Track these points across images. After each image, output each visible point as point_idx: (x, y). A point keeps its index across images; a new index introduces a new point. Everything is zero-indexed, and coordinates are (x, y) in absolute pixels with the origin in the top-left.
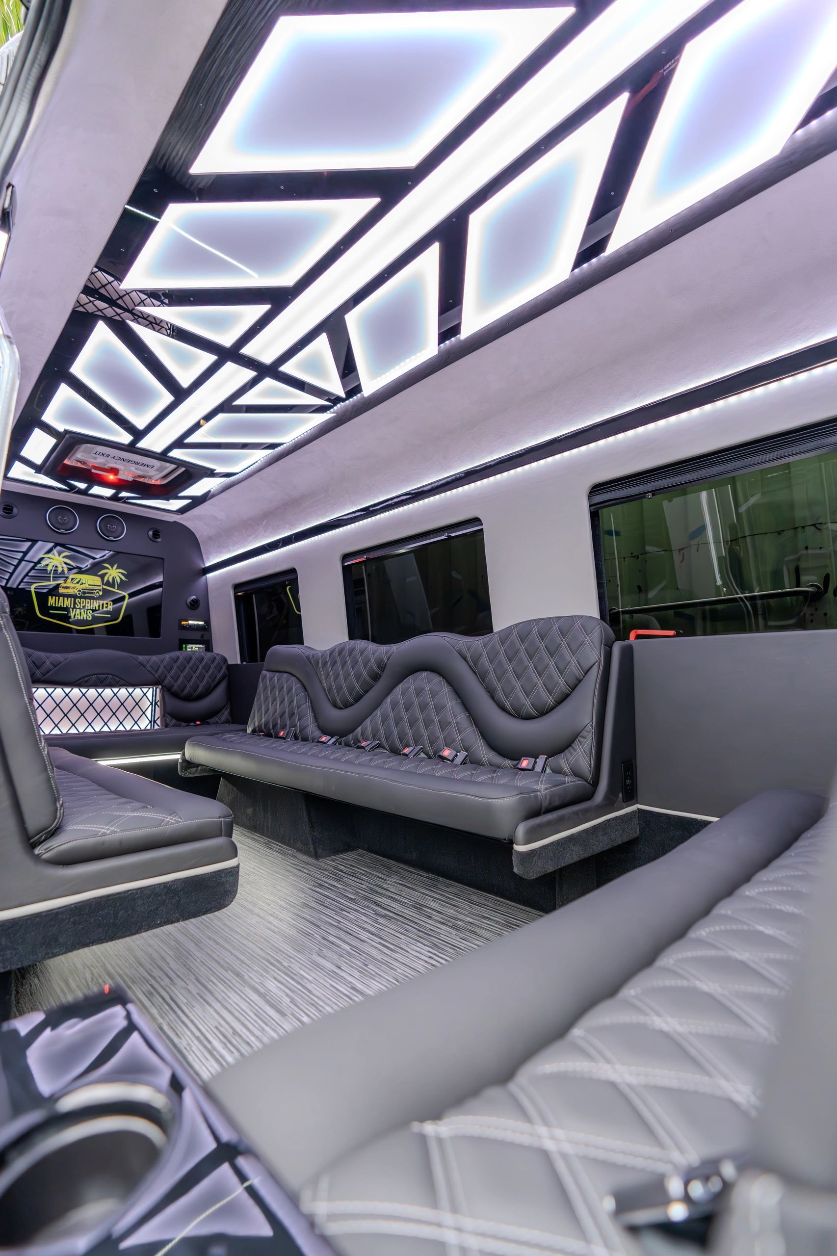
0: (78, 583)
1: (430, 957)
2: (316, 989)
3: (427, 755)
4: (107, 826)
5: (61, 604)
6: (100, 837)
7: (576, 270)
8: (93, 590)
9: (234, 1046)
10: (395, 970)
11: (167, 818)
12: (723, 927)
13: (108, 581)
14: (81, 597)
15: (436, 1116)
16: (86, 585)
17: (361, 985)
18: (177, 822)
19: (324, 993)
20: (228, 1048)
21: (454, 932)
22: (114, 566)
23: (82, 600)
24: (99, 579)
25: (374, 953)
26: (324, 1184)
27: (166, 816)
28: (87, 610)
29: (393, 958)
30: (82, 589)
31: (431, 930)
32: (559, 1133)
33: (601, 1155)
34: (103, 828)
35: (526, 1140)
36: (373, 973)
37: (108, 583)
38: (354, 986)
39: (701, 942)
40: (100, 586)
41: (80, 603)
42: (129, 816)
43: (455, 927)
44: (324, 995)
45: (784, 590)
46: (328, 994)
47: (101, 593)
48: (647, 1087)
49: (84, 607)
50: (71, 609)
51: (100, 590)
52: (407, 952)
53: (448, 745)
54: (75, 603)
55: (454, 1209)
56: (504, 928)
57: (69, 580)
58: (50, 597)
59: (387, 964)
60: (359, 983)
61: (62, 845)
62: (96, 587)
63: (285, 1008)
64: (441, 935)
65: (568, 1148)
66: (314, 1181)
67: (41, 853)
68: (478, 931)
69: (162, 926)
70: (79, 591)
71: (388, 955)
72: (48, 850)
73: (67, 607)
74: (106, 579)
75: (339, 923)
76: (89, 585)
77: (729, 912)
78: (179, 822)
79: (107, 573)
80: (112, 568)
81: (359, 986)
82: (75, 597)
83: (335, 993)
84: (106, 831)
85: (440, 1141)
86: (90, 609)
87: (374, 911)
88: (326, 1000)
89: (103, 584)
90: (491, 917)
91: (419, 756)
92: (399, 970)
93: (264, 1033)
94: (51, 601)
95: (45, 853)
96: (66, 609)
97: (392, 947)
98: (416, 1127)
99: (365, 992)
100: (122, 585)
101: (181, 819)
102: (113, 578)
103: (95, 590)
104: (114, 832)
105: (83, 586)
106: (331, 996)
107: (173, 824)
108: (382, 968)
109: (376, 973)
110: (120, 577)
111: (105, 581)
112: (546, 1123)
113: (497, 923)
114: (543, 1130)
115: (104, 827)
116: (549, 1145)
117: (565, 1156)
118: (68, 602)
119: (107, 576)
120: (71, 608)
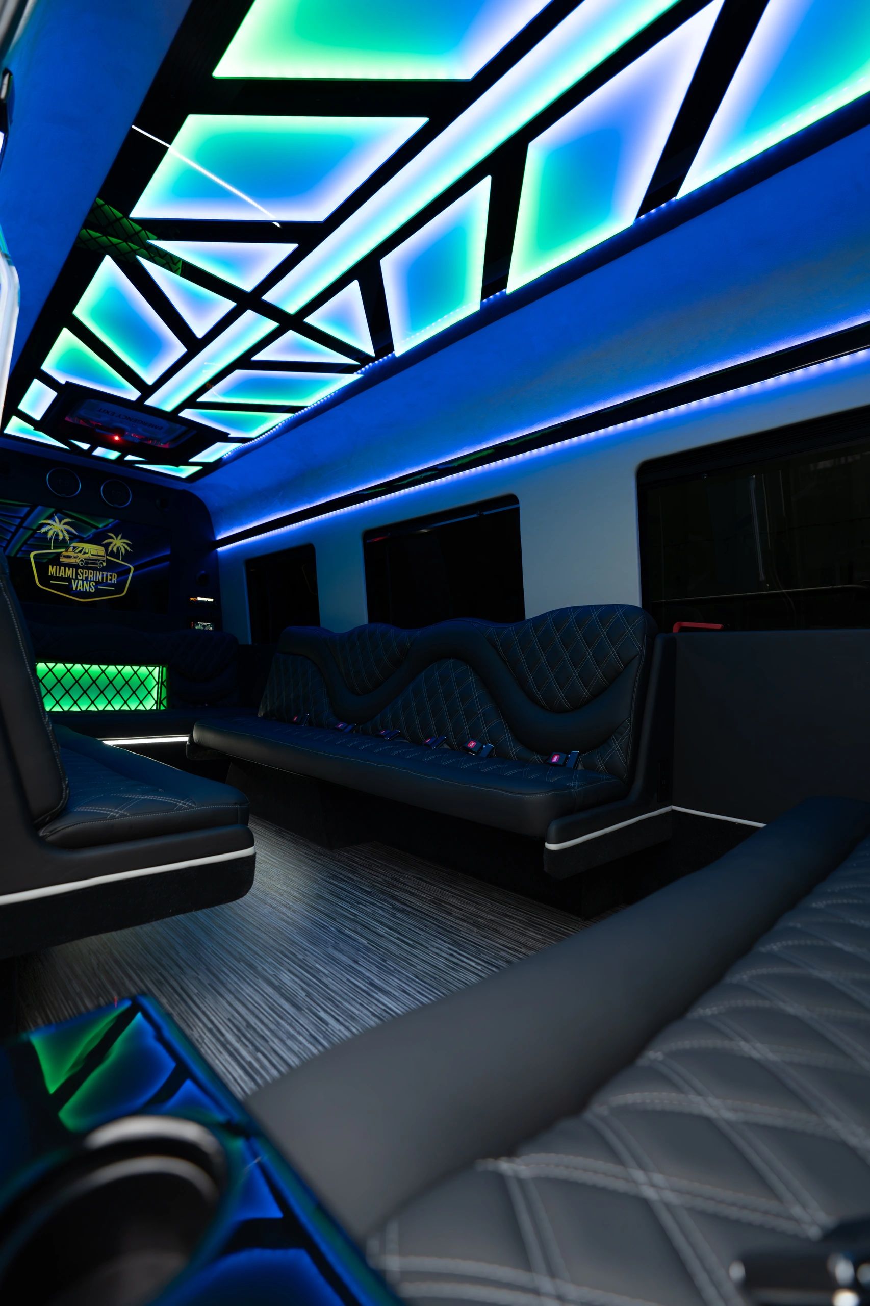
0: (80, 552)
1: (451, 955)
2: (333, 984)
3: (451, 747)
4: (116, 809)
5: (62, 574)
6: (108, 820)
7: (643, 217)
8: (96, 560)
9: (248, 1040)
10: (415, 967)
11: (180, 803)
12: (796, 942)
13: (112, 551)
14: (83, 568)
15: (510, 1151)
16: (89, 554)
17: (380, 980)
18: (191, 807)
19: (341, 988)
20: (242, 1041)
21: (475, 929)
22: (118, 536)
23: (84, 571)
24: (103, 549)
25: (393, 948)
26: (393, 1231)
27: (179, 801)
28: (90, 581)
29: (412, 954)
30: (85, 559)
31: (451, 926)
32: (658, 1178)
33: (711, 1207)
34: (111, 811)
35: (620, 1185)
36: (392, 969)
37: (112, 554)
38: (373, 982)
39: (772, 958)
40: (104, 556)
41: (82, 574)
42: (139, 799)
43: (476, 924)
44: (341, 990)
45: (835, 587)
46: (347, 990)
47: (104, 564)
48: (747, 1124)
49: (87, 579)
50: (73, 581)
51: (104, 561)
52: (427, 948)
53: (474, 738)
54: (77, 574)
55: (552, 1274)
56: (526, 927)
57: (71, 549)
58: (50, 567)
59: (405, 960)
60: (377, 979)
61: (68, 827)
62: (99, 558)
63: (302, 1003)
64: (462, 933)
65: (670, 1197)
66: (381, 1227)
67: (46, 835)
68: (500, 929)
69: (174, 915)
70: (82, 560)
71: (407, 951)
72: (53, 832)
73: (69, 577)
74: (110, 549)
75: (355, 916)
76: (92, 555)
77: (799, 926)
78: (193, 807)
79: (111, 543)
80: (117, 538)
81: (377, 981)
82: (76, 567)
83: (353, 988)
84: (115, 814)
85: (521, 1182)
86: (93, 581)
87: (391, 905)
88: (343, 995)
89: (107, 554)
90: (513, 915)
91: (442, 747)
92: (419, 967)
93: (279, 1027)
94: (52, 570)
95: (49, 836)
96: (68, 580)
97: (411, 943)
98: (490, 1164)
99: (383, 987)
100: (127, 557)
101: (195, 805)
102: (118, 549)
103: (99, 560)
104: (122, 816)
105: (86, 556)
106: (349, 991)
107: (186, 809)
108: (401, 964)
109: (395, 969)
110: (124, 548)
111: (109, 551)
112: (642, 1167)
113: (520, 921)
114: (639, 1175)
115: (113, 810)
116: (649, 1193)
117: (668, 1206)
118: (69, 573)
119: (112, 545)
120: (73, 578)
